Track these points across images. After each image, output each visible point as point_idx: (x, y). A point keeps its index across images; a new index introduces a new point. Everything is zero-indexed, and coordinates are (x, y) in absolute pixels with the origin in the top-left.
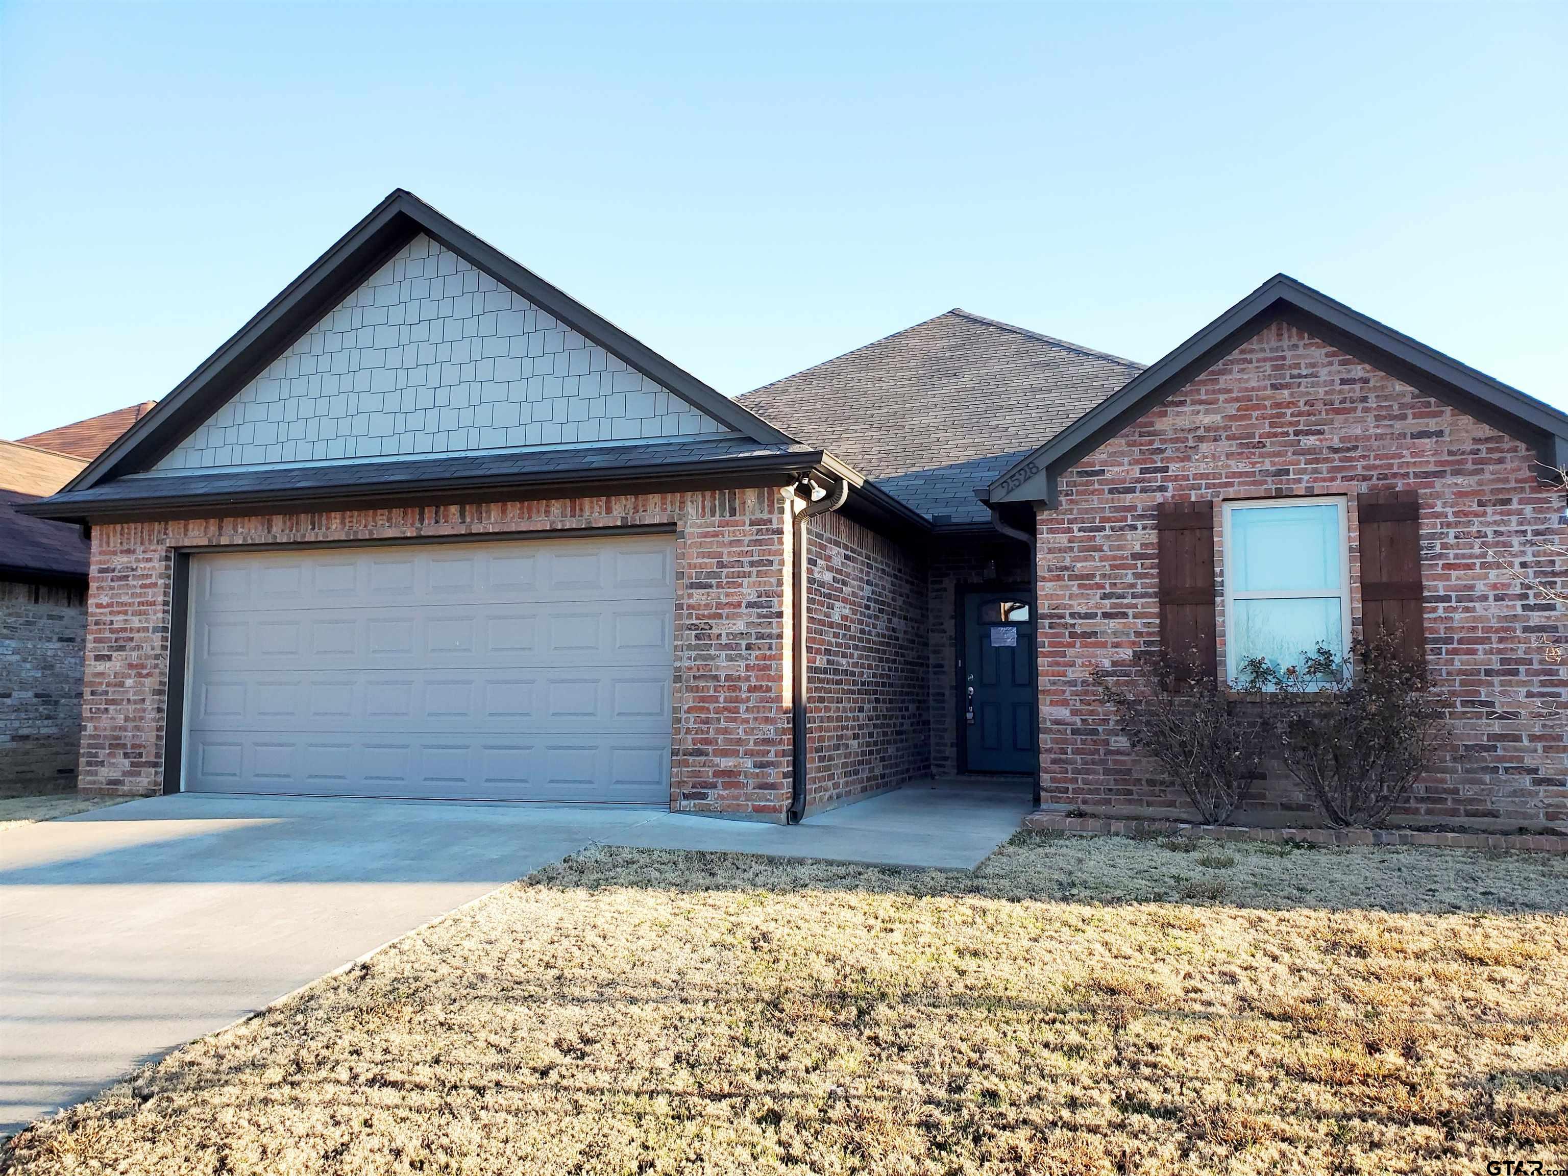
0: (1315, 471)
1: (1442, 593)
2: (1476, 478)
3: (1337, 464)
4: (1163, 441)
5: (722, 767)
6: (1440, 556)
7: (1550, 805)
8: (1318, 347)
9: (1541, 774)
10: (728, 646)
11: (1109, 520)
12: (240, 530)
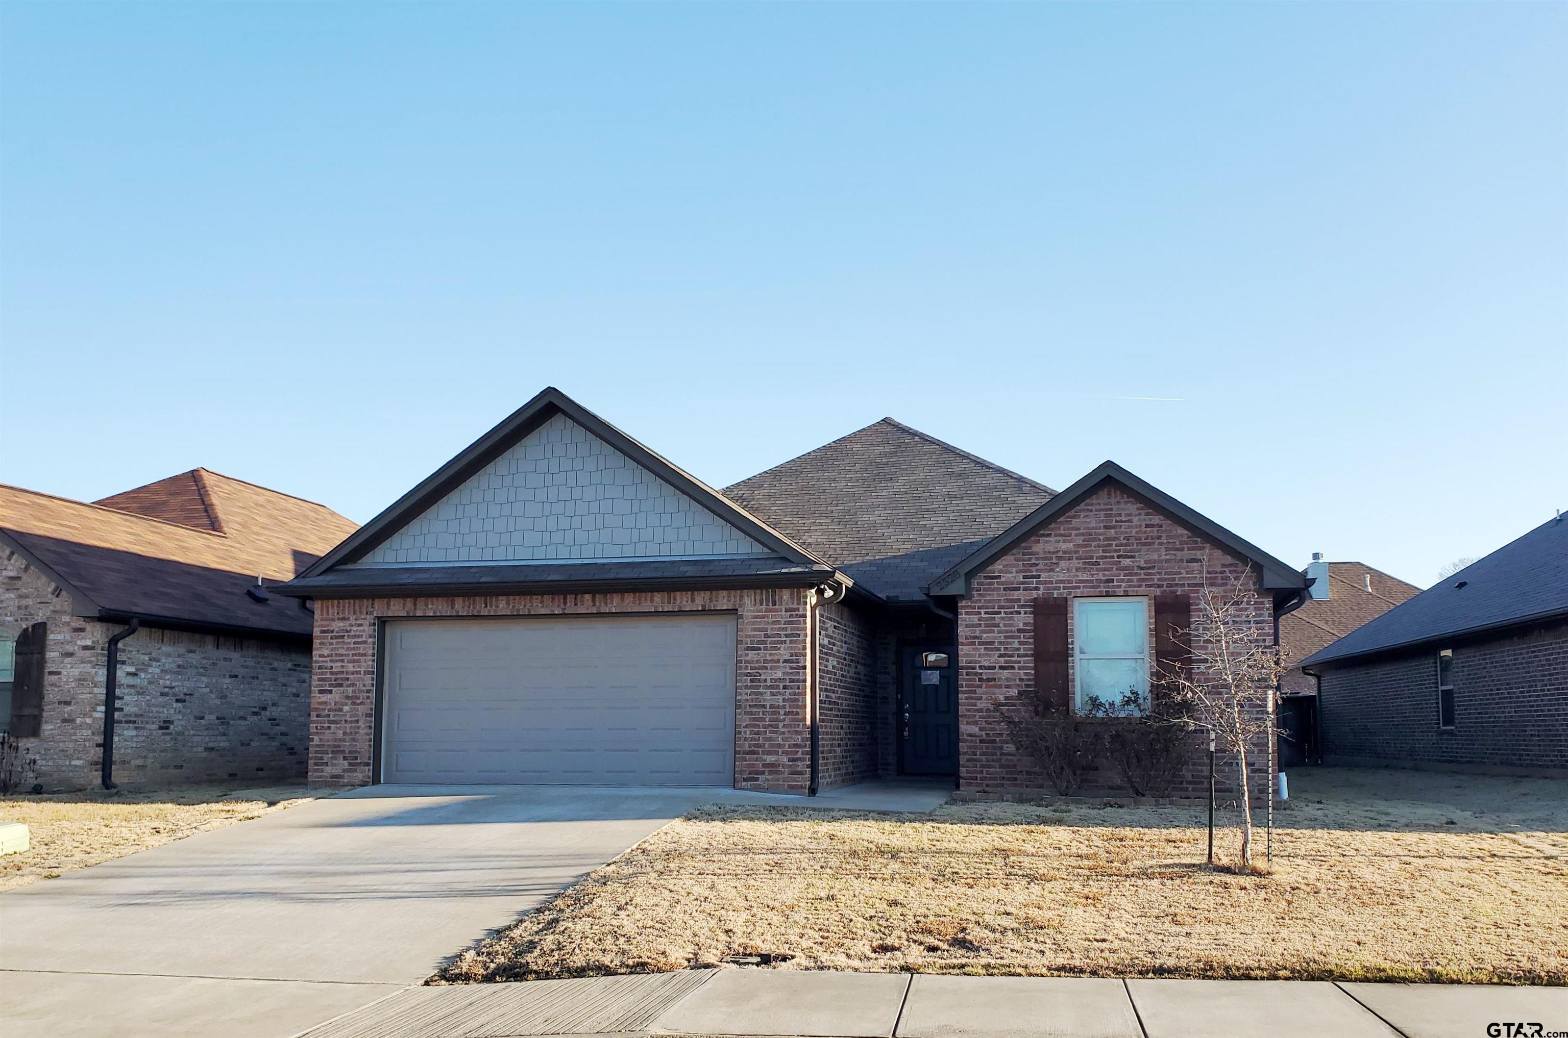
0: (1129, 581)
1: (1203, 657)
3: (1142, 576)
4: (1037, 559)
5: (768, 762)
6: (1202, 635)
7: (1260, 784)
12: (430, 606)
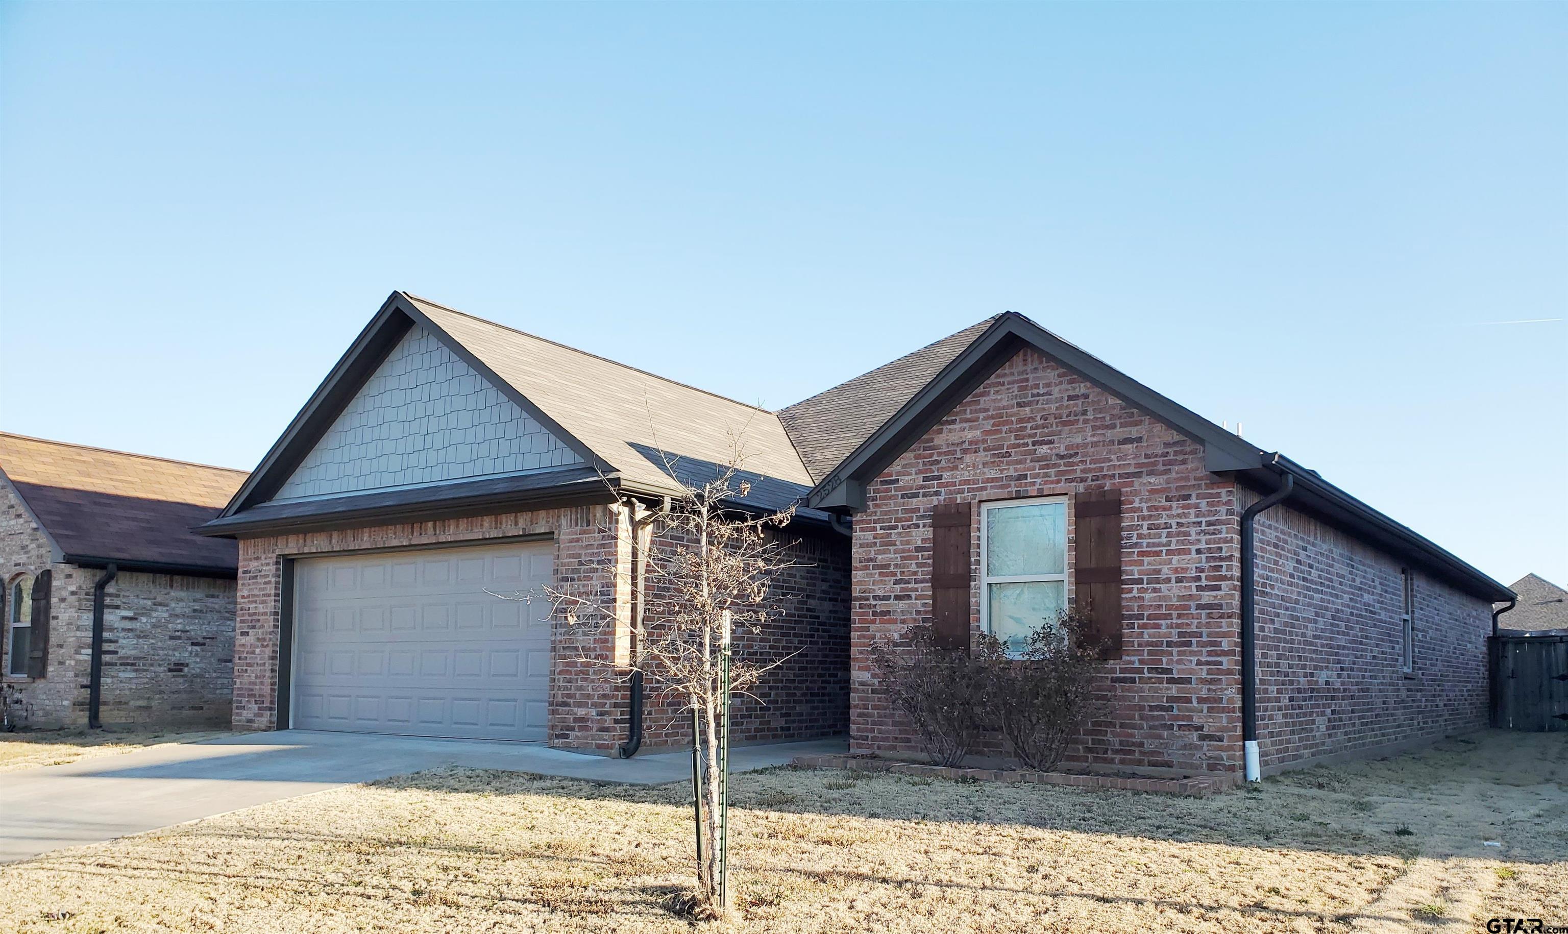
0: (1046, 475)
1: (1137, 576)
2: (1165, 477)
3: (1062, 468)
4: (939, 454)
5: (579, 715)
6: (1136, 545)
7: (1210, 758)
8: (1049, 371)
9: (1206, 731)
11: (901, 520)
12: (316, 542)
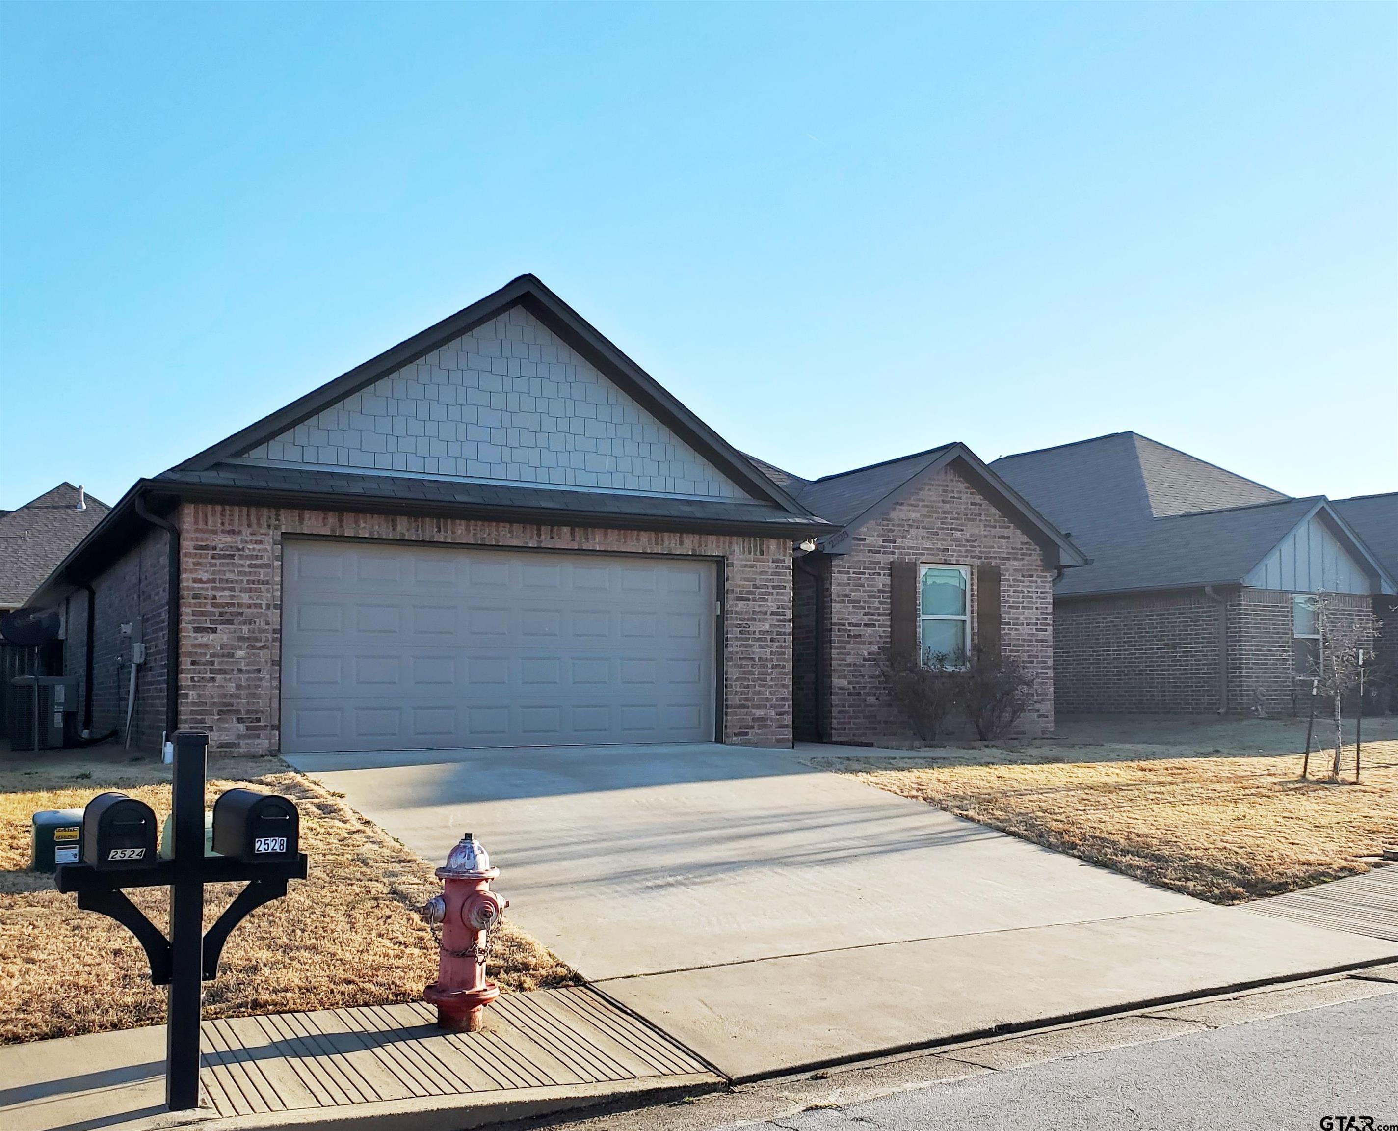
0: (959, 551)
2: (1022, 562)
3: (969, 548)
4: (893, 525)
5: (757, 715)
6: (1007, 602)
7: (1043, 727)
8: (962, 483)
9: (1041, 712)
10: (759, 639)
11: (868, 569)
